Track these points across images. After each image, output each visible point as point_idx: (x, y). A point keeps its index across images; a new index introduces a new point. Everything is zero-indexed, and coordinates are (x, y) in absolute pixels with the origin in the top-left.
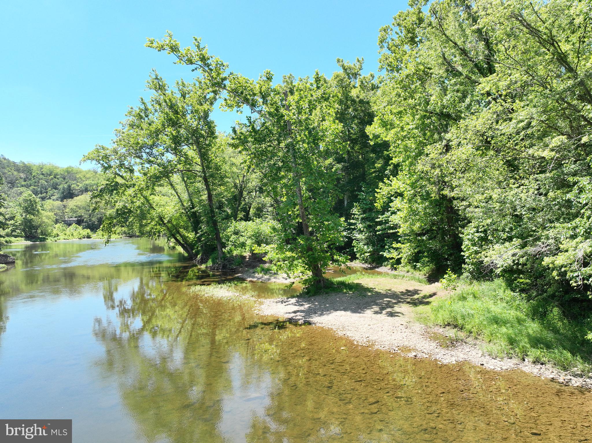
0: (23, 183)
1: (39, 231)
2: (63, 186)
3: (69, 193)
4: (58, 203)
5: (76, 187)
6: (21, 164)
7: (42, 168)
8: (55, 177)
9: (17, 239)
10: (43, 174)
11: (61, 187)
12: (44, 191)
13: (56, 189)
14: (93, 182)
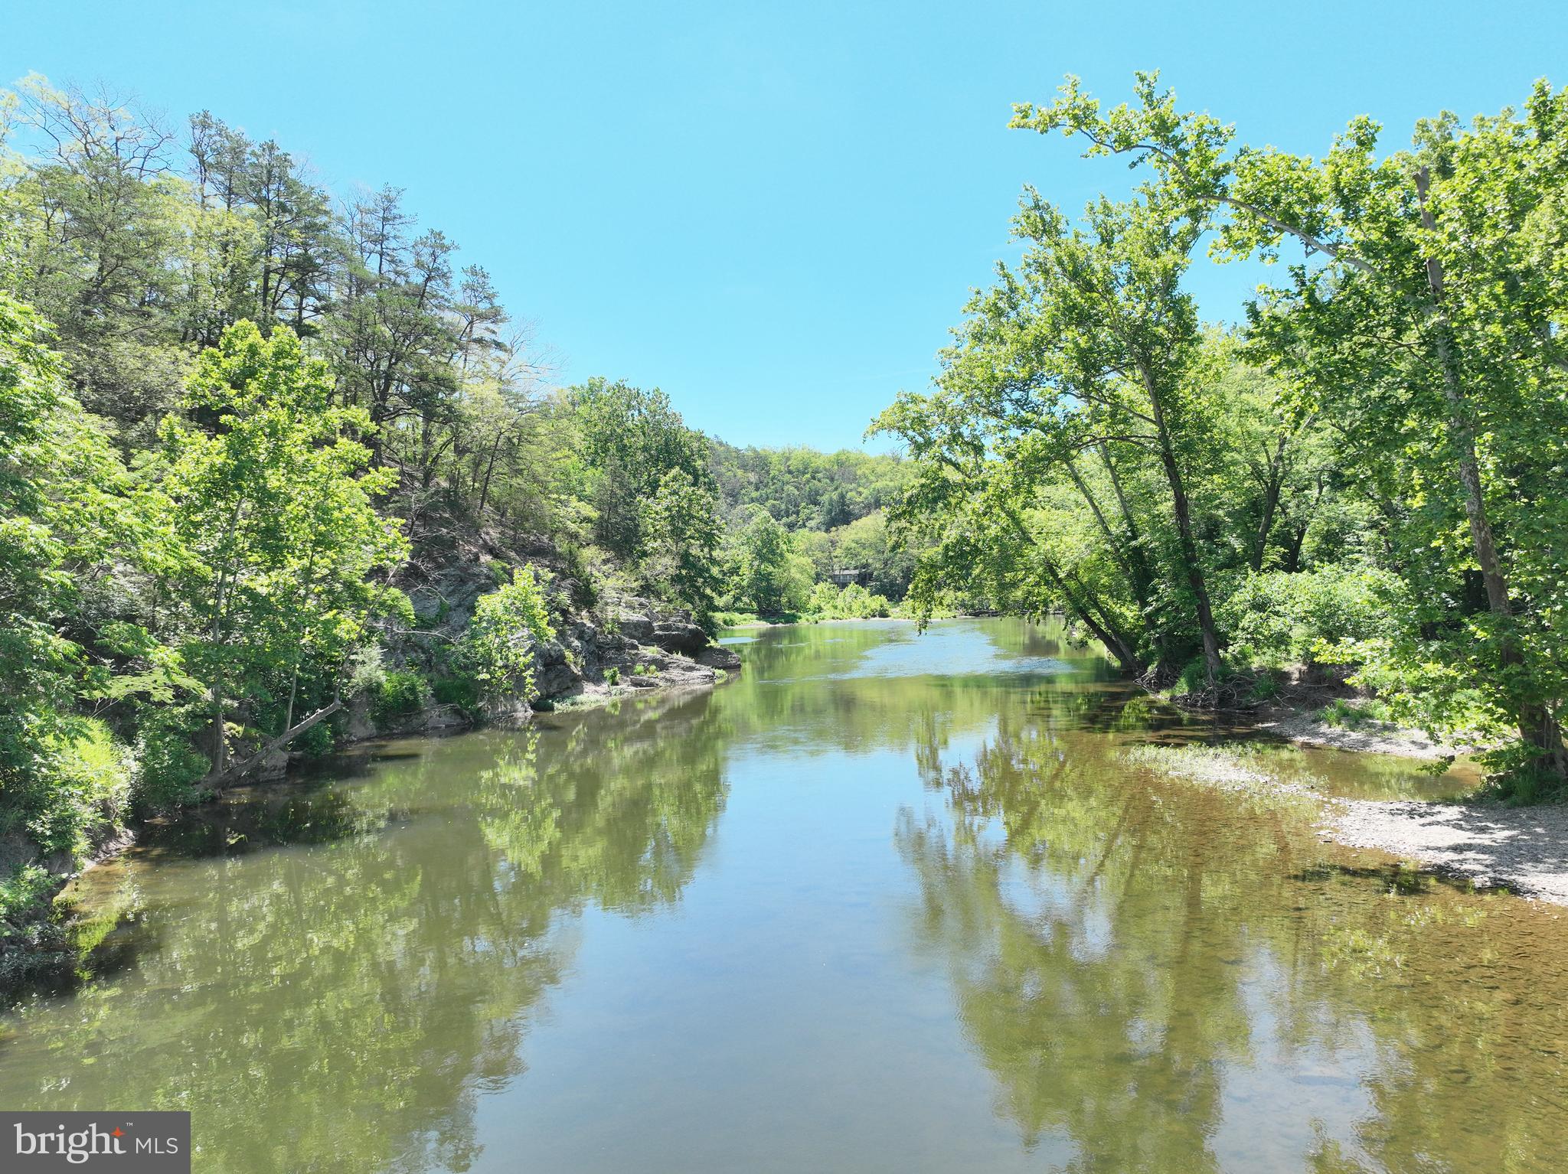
0: (755, 494)
1: (784, 600)
2: (829, 497)
3: (842, 511)
4: (821, 536)
5: (857, 496)
6: (750, 453)
7: (788, 459)
8: (814, 478)
9: (744, 616)
10: (790, 472)
11: (825, 499)
12: (792, 509)
13: (816, 503)
14: (891, 484)
